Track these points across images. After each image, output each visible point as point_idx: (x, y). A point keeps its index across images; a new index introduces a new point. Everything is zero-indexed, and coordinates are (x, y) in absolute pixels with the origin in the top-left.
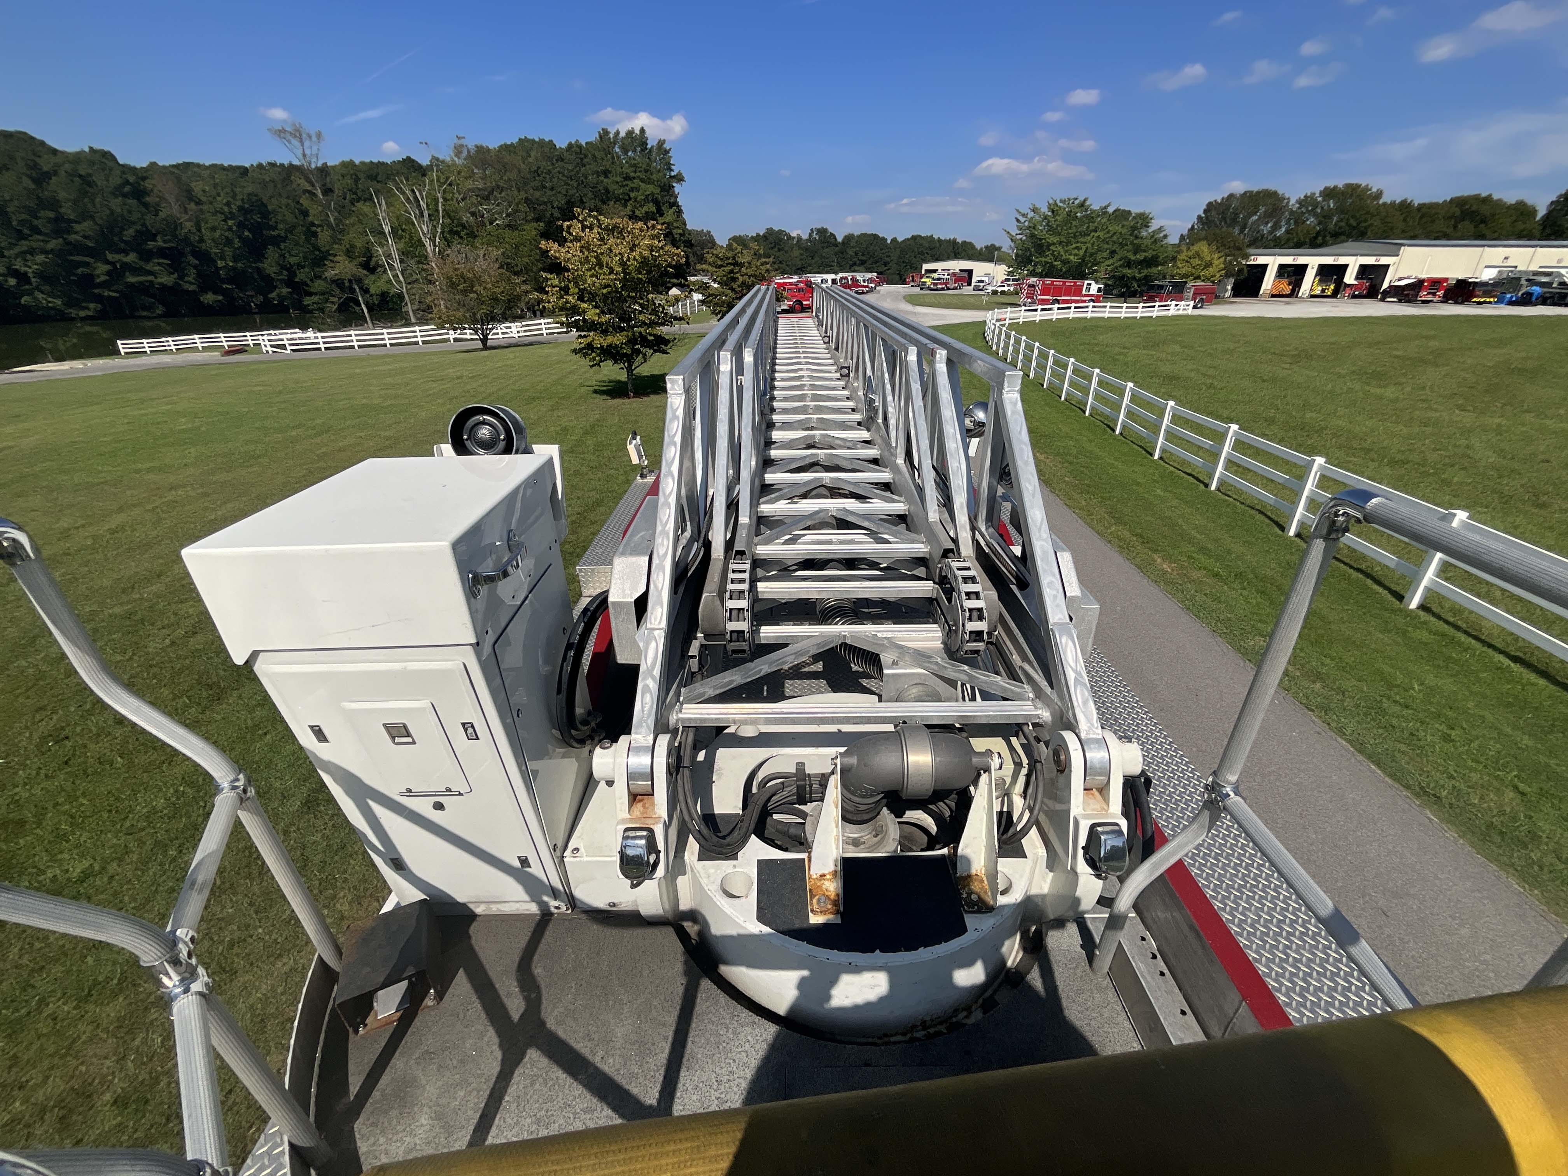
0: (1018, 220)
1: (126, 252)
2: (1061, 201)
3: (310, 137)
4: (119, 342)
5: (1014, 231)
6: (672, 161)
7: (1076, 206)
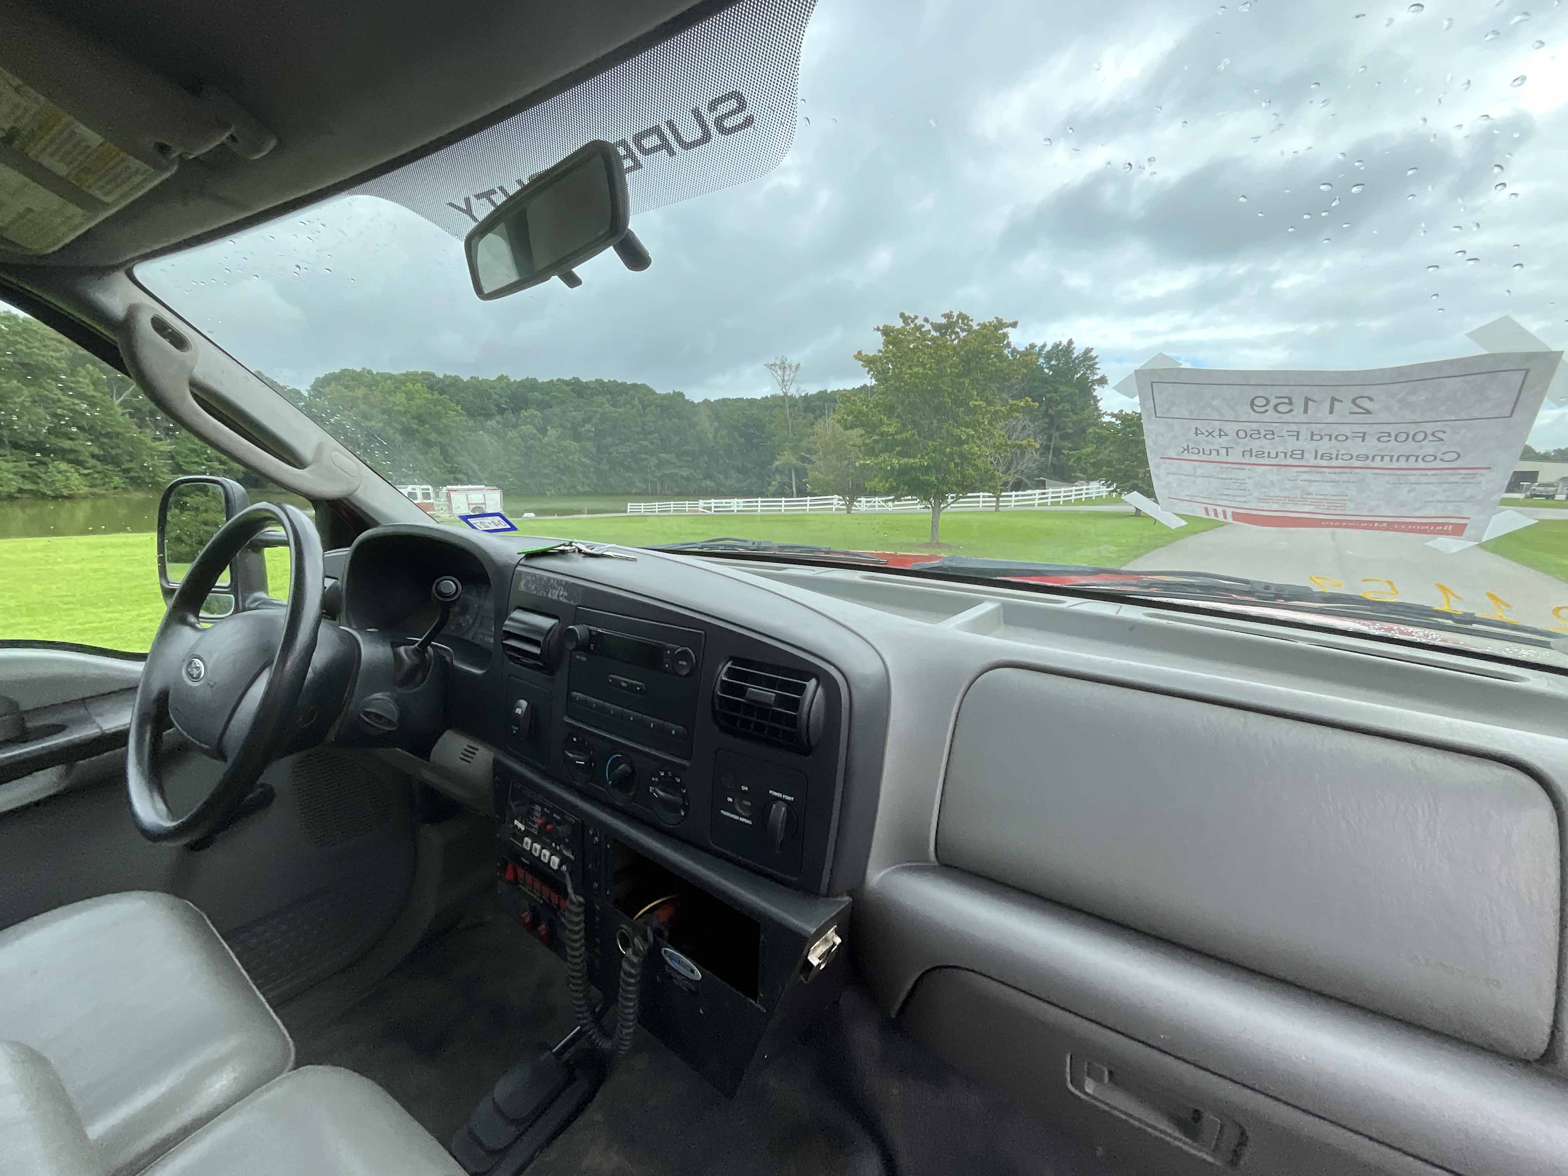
1: (669, 452)
3: (790, 366)
4: (629, 504)
6: (1097, 366)
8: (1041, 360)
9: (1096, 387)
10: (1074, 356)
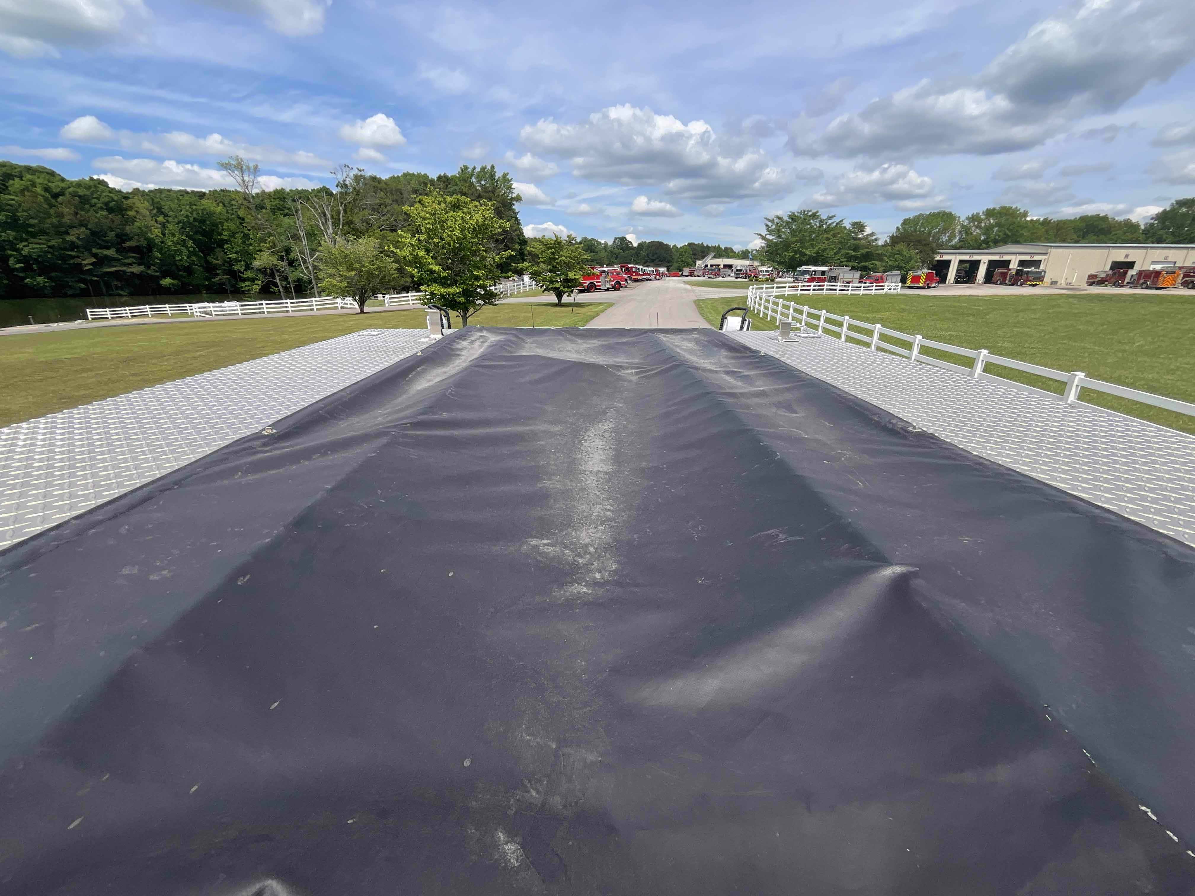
0: (767, 225)
2: (798, 212)
3: (249, 169)
4: (88, 310)
5: (764, 232)
7: (810, 216)
8: (474, 179)
9: (514, 202)
10: (497, 178)
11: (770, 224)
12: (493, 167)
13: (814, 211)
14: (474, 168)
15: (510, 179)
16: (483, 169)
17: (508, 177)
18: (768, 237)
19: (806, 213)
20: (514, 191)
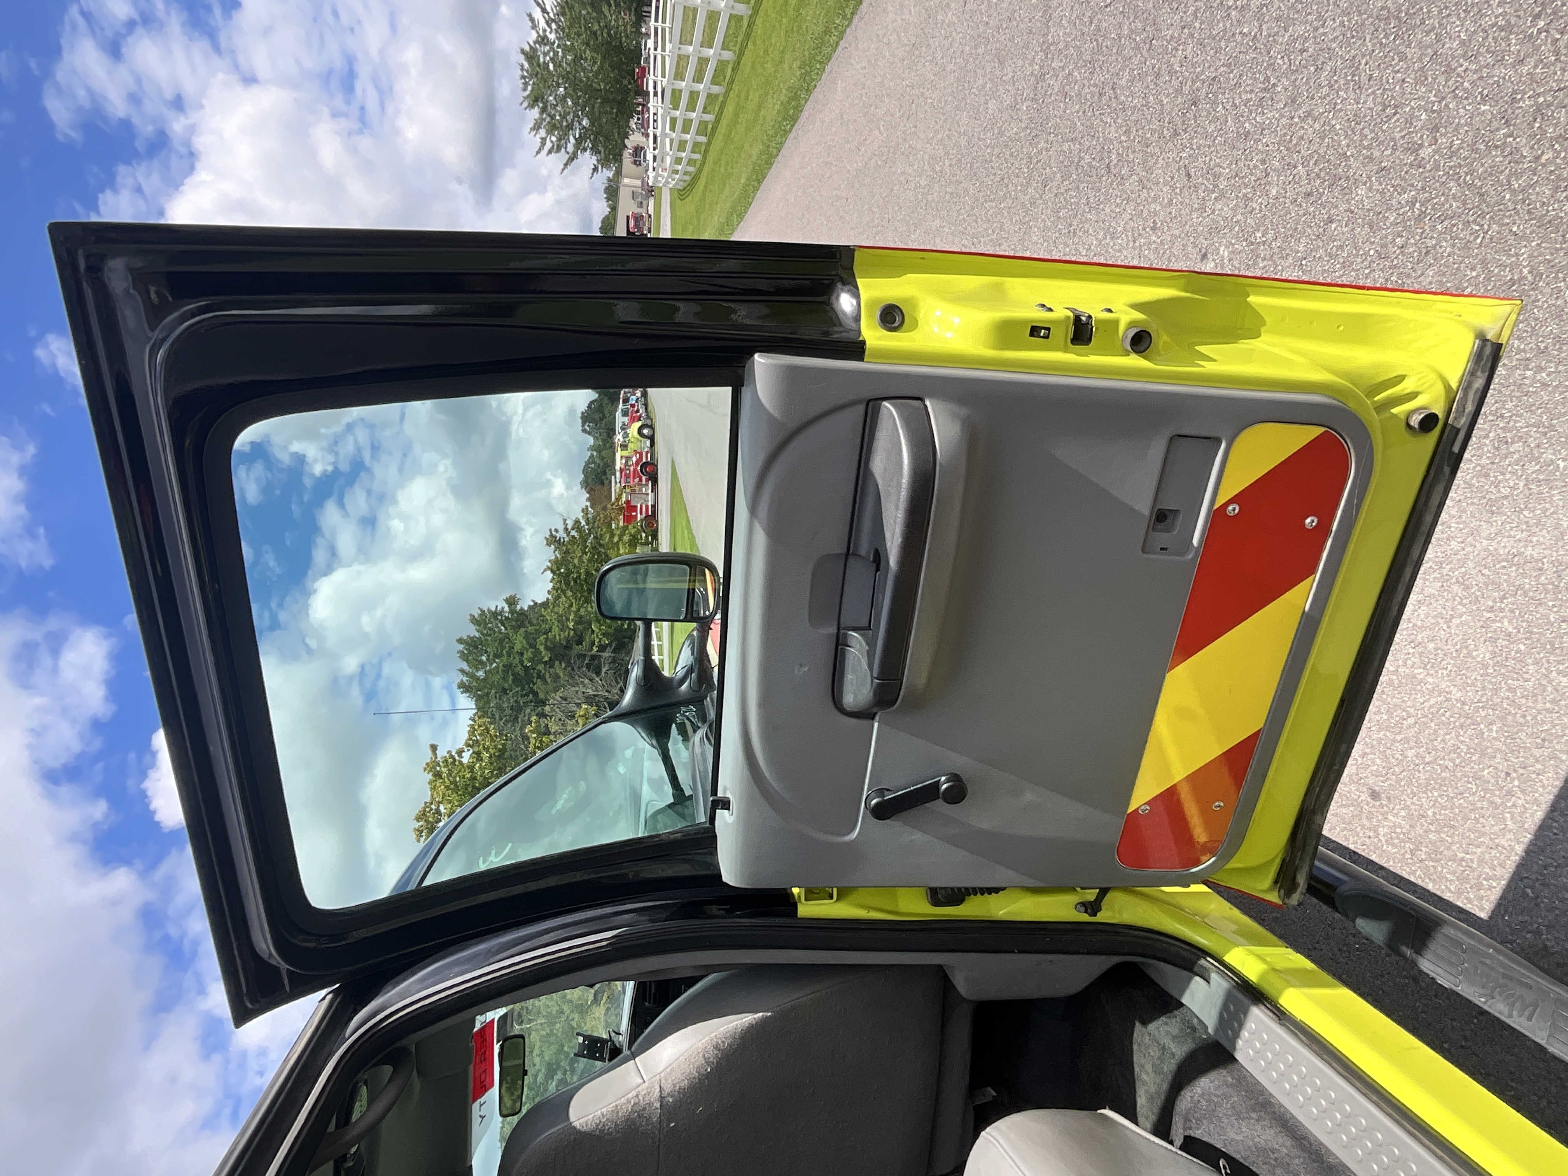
0: (550, 152)
2: (525, 89)
5: (563, 156)
6: (493, 609)
7: (530, 64)
8: (481, 674)
9: (518, 608)
10: (477, 634)
11: (548, 145)
12: (460, 641)
13: (522, 59)
14: (462, 671)
15: (480, 612)
16: (464, 657)
17: (476, 616)
18: (571, 148)
19: (525, 74)
20: (499, 608)
